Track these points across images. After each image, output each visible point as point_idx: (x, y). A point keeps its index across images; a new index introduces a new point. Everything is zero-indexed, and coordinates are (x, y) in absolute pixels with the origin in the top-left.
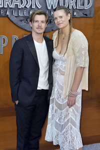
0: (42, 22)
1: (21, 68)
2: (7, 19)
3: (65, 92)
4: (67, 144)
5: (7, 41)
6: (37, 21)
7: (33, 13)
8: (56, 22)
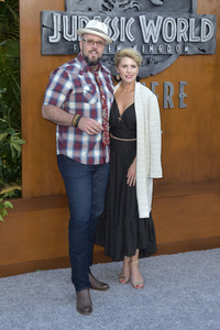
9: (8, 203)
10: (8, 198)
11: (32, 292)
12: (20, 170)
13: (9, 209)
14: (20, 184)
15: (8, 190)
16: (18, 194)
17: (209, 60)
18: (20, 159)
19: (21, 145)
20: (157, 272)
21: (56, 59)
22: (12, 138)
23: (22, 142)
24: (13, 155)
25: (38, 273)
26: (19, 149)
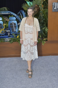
9: (45, 42)
10: (44, 41)
12: (47, 35)
13: (45, 43)
14: (47, 38)
15: (45, 39)
16: (47, 40)
18: (47, 33)
22: (46, 29)
23: (48, 30)
24: (46, 32)
25: (50, 56)
26: (47, 31)
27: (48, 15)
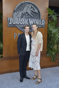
0: (28, 29)
1: (21, 44)
2: (16, 28)
3: (35, 52)
4: (35, 68)
5: (16, 35)
6: (26, 29)
7: (25, 26)
8: (33, 28)
11: (4, 78)
12: (2, 52)
14: (2, 55)
16: (2, 57)
17: (44, 29)
18: (2, 49)
19: (3, 46)
20: (32, 73)
21: (11, 28)
22: (1, 45)
23: (3, 45)
26: (2, 47)
27: (2, 30)
